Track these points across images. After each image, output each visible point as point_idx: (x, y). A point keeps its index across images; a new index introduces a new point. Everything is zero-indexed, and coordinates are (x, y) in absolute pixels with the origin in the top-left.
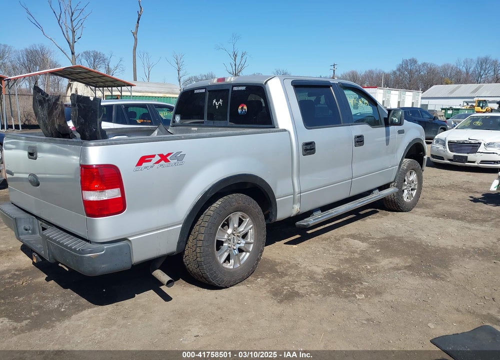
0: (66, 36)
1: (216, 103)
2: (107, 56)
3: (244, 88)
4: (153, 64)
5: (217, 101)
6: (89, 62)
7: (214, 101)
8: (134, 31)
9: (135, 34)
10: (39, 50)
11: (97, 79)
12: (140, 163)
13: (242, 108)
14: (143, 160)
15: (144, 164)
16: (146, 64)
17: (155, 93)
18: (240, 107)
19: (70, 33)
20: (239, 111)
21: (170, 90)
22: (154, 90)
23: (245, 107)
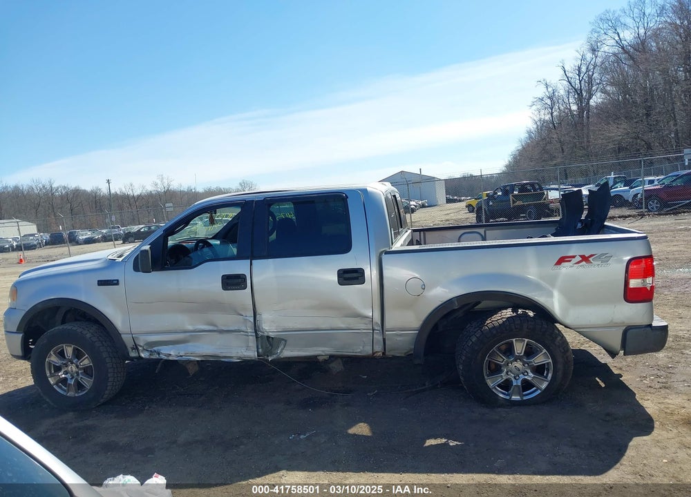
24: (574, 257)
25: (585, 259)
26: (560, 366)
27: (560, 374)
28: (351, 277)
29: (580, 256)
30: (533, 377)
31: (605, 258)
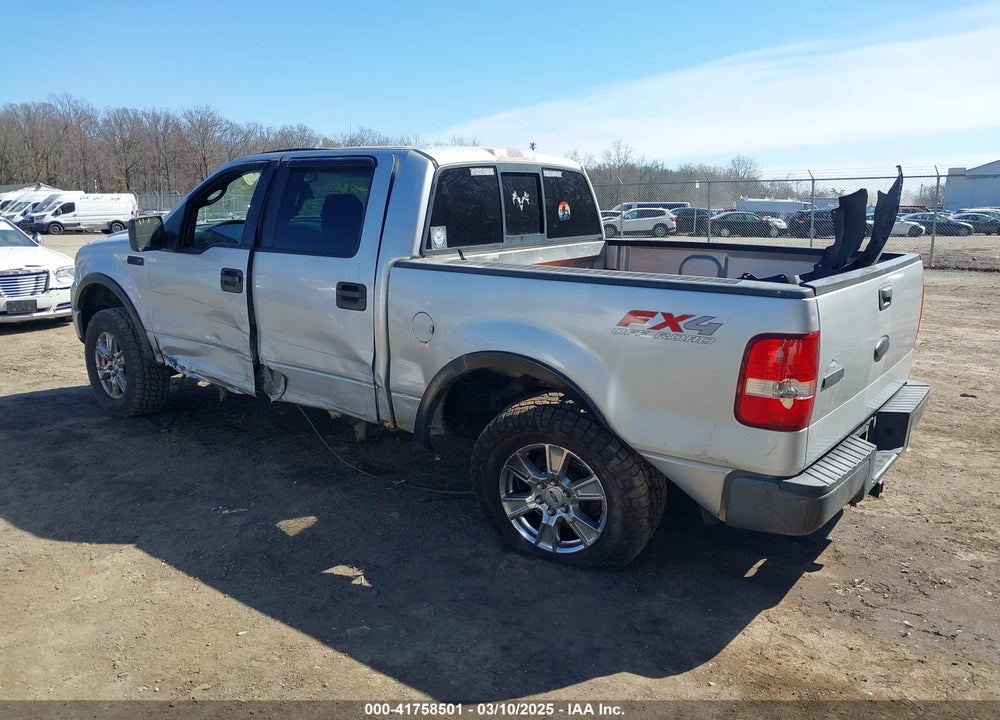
1: (519, 199)
3: (559, 174)
5: (521, 195)
7: (515, 195)
13: (564, 208)
18: (560, 208)
20: (560, 214)
23: (568, 208)
24: (653, 314)
25: (671, 322)
26: (617, 513)
27: (617, 526)
28: (351, 296)
29: (664, 315)
30: (574, 519)
31: (707, 328)
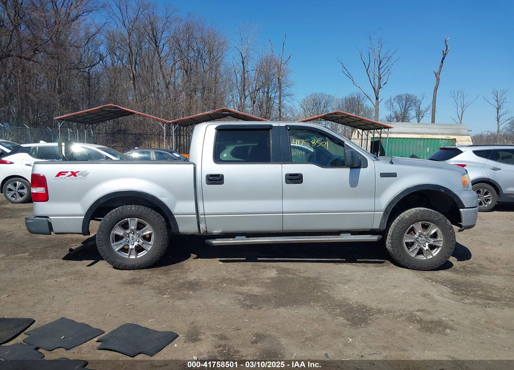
0: (373, 83)
2: (419, 98)
4: (469, 103)
6: (400, 105)
8: (436, 72)
9: (437, 75)
10: (356, 97)
11: (358, 122)
12: (58, 175)
14: (60, 174)
15: (61, 176)
16: (459, 104)
17: (437, 134)
19: (377, 80)
21: (455, 132)
22: (436, 131)
